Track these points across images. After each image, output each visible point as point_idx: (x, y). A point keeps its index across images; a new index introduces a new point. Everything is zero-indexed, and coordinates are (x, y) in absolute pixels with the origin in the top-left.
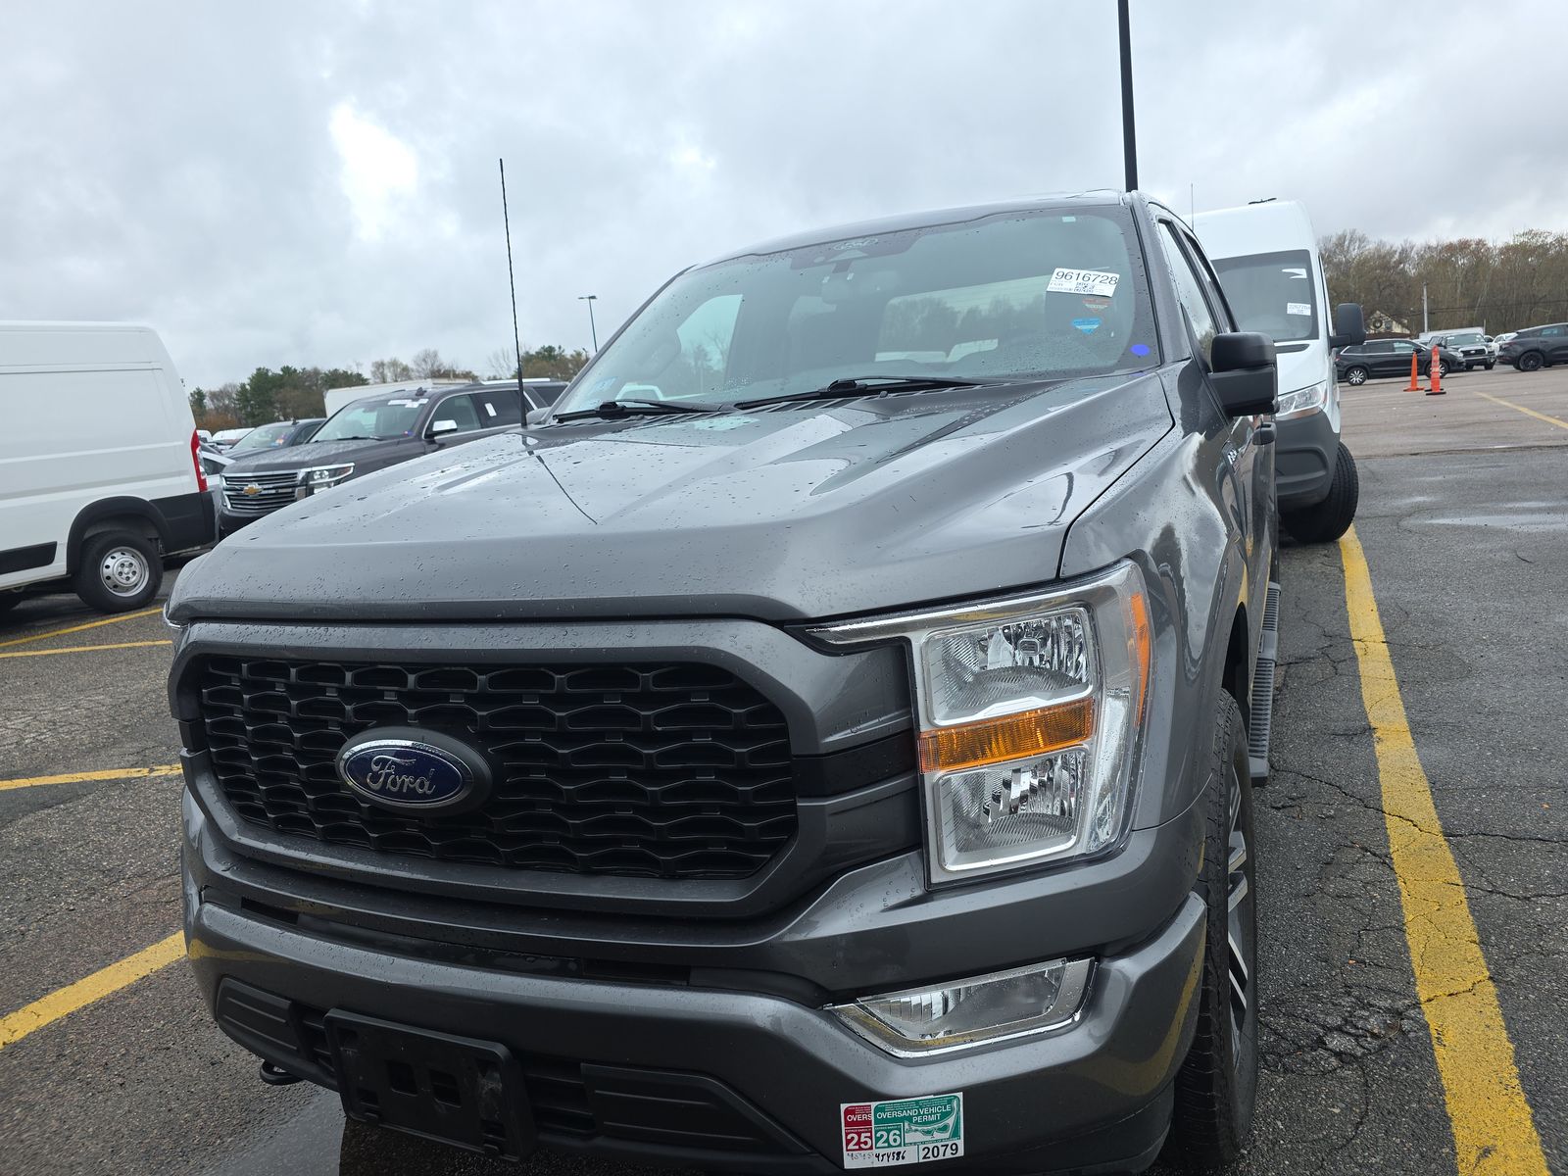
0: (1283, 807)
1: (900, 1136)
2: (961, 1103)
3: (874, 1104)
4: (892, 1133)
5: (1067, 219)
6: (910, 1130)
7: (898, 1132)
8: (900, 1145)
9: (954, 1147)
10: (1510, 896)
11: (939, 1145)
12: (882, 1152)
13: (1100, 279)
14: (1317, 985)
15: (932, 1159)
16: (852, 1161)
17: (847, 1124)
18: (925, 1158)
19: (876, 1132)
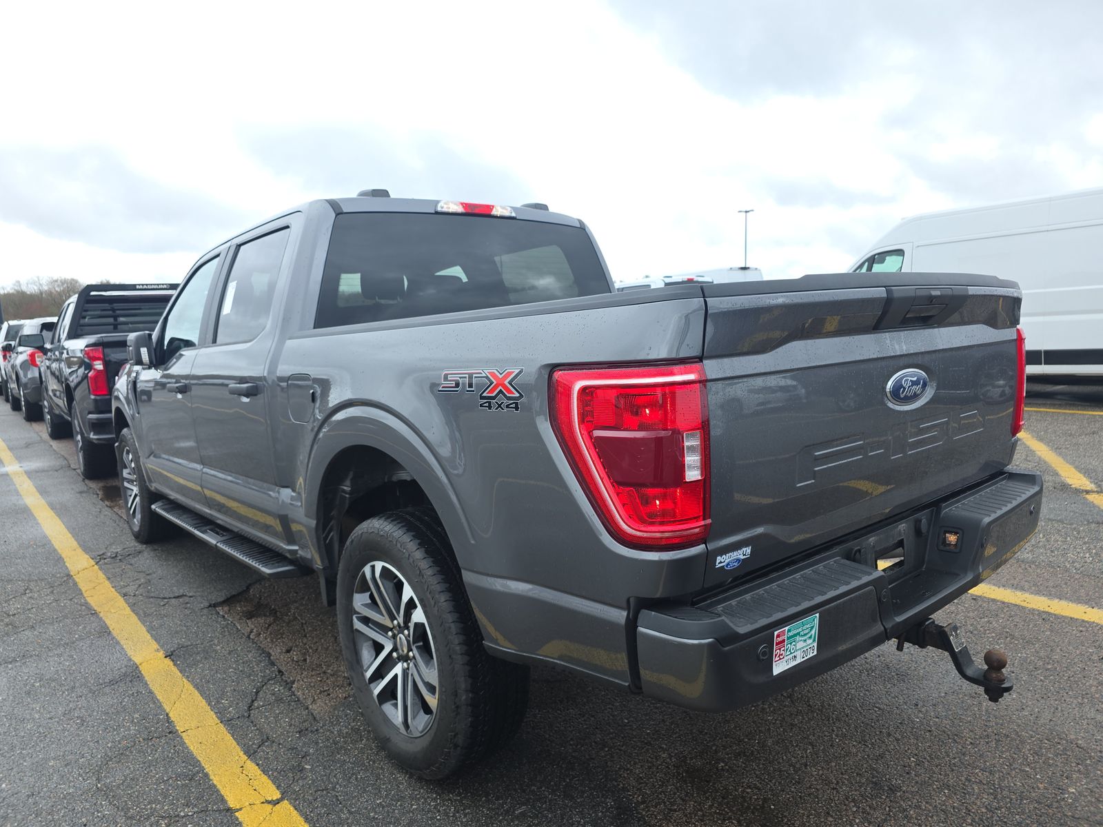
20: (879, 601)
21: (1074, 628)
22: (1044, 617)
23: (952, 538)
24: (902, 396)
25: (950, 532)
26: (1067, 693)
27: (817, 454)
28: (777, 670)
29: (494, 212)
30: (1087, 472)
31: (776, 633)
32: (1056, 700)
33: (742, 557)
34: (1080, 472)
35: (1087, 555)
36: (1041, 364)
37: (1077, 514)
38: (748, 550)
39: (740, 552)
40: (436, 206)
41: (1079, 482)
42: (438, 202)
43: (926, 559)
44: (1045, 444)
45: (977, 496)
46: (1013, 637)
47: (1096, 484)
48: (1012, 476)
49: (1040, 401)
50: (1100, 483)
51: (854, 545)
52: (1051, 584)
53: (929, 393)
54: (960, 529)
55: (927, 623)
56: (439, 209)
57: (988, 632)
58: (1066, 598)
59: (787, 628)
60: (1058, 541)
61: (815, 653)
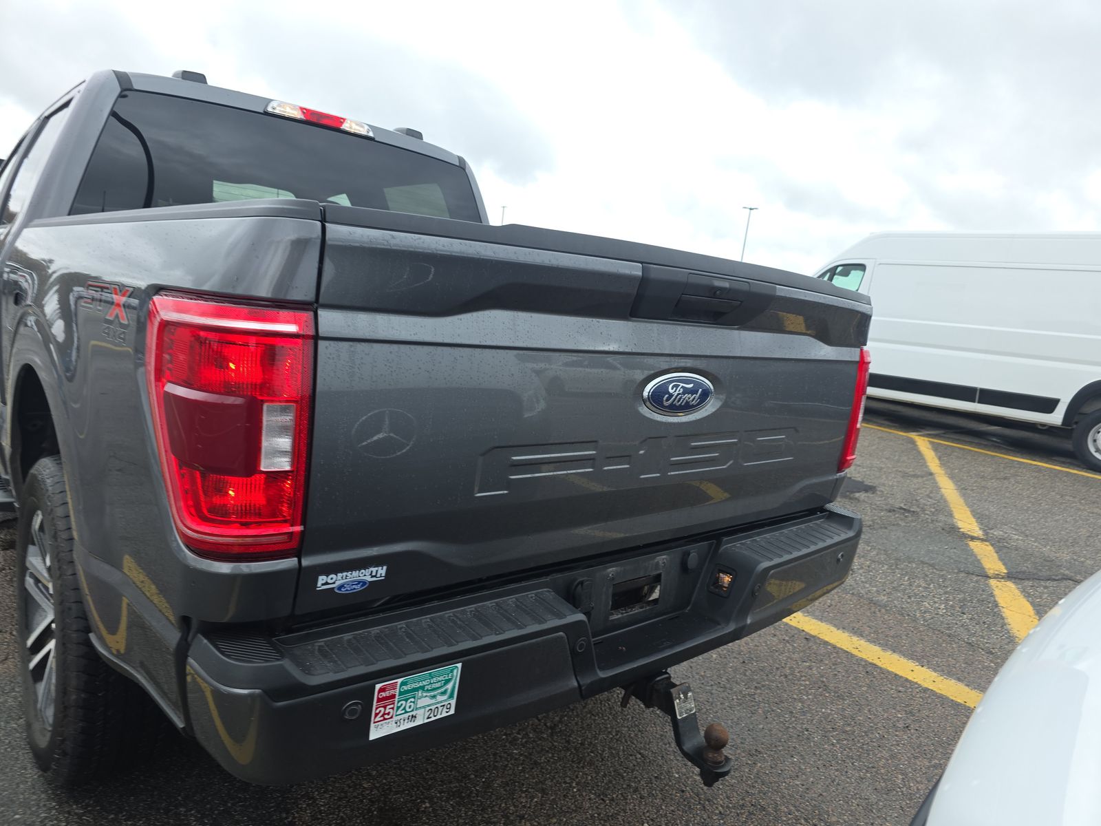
20: (573, 652)
21: (894, 687)
22: (869, 669)
23: (727, 579)
24: (666, 404)
25: (725, 573)
26: (853, 764)
27: (514, 458)
28: (375, 734)
29: (345, 127)
30: (980, 517)
31: (378, 687)
32: (837, 770)
33: (369, 579)
34: (974, 516)
35: (943, 606)
36: (974, 402)
37: (952, 561)
38: (382, 571)
39: (367, 572)
40: (267, 106)
41: (969, 526)
42: (270, 101)
43: (693, 599)
44: (954, 482)
45: (777, 533)
46: (826, 688)
47: (984, 531)
48: (833, 516)
49: (967, 439)
50: (988, 531)
51: (580, 575)
52: (892, 633)
53: (710, 407)
54: (733, 570)
55: (659, 678)
56: (270, 109)
57: (803, 678)
58: (900, 652)
59: (400, 681)
60: (920, 586)
61: (452, 712)
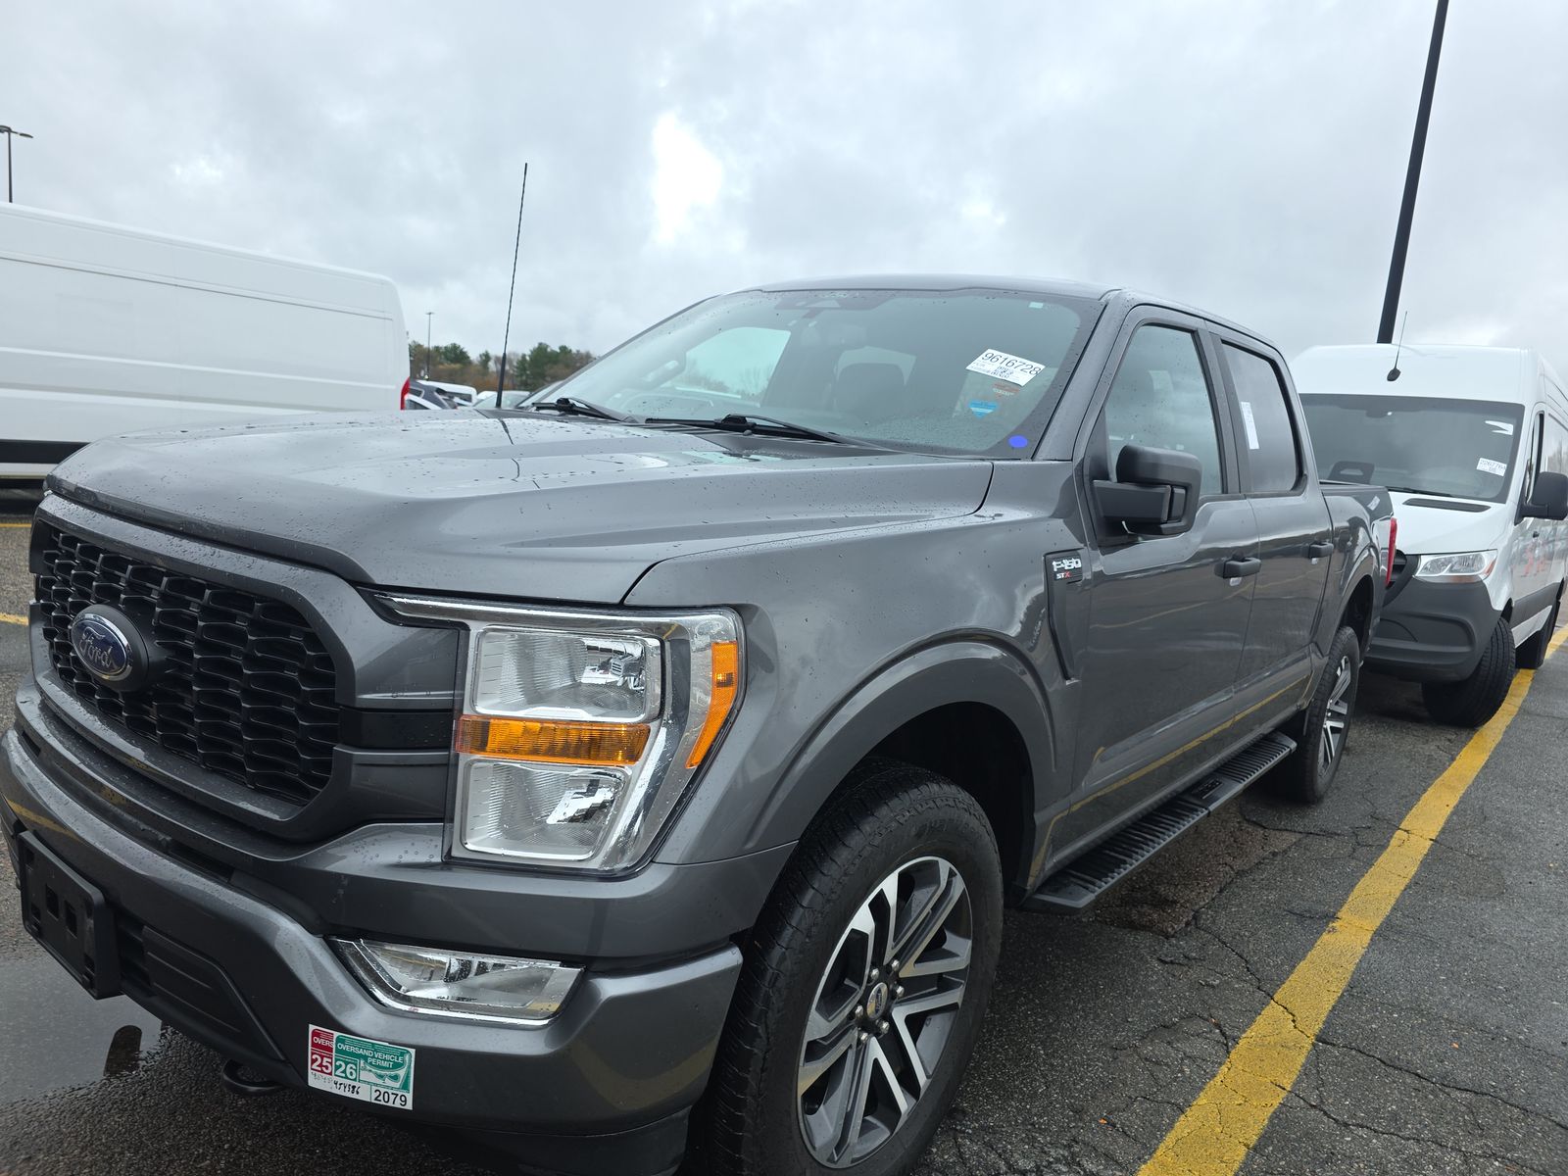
0: (1172, 962)
1: (356, 1070)
2: (413, 1059)
3: (336, 1034)
4: (349, 1066)
5: (1035, 305)
6: (365, 1069)
7: (354, 1067)
8: (355, 1080)
9: (403, 1099)
10: (1329, 1117)
11: (390, 1091)
12: (340, 1080)
13: (1024, 367)
14: (1045, 1130)
15: (382, 1103)
16: (315, 1081)
17: (314, 1045)
18: (376, 1099)
19: (337, 1060)
